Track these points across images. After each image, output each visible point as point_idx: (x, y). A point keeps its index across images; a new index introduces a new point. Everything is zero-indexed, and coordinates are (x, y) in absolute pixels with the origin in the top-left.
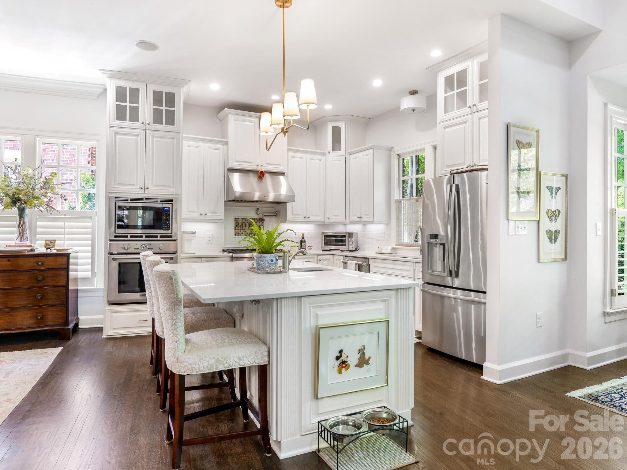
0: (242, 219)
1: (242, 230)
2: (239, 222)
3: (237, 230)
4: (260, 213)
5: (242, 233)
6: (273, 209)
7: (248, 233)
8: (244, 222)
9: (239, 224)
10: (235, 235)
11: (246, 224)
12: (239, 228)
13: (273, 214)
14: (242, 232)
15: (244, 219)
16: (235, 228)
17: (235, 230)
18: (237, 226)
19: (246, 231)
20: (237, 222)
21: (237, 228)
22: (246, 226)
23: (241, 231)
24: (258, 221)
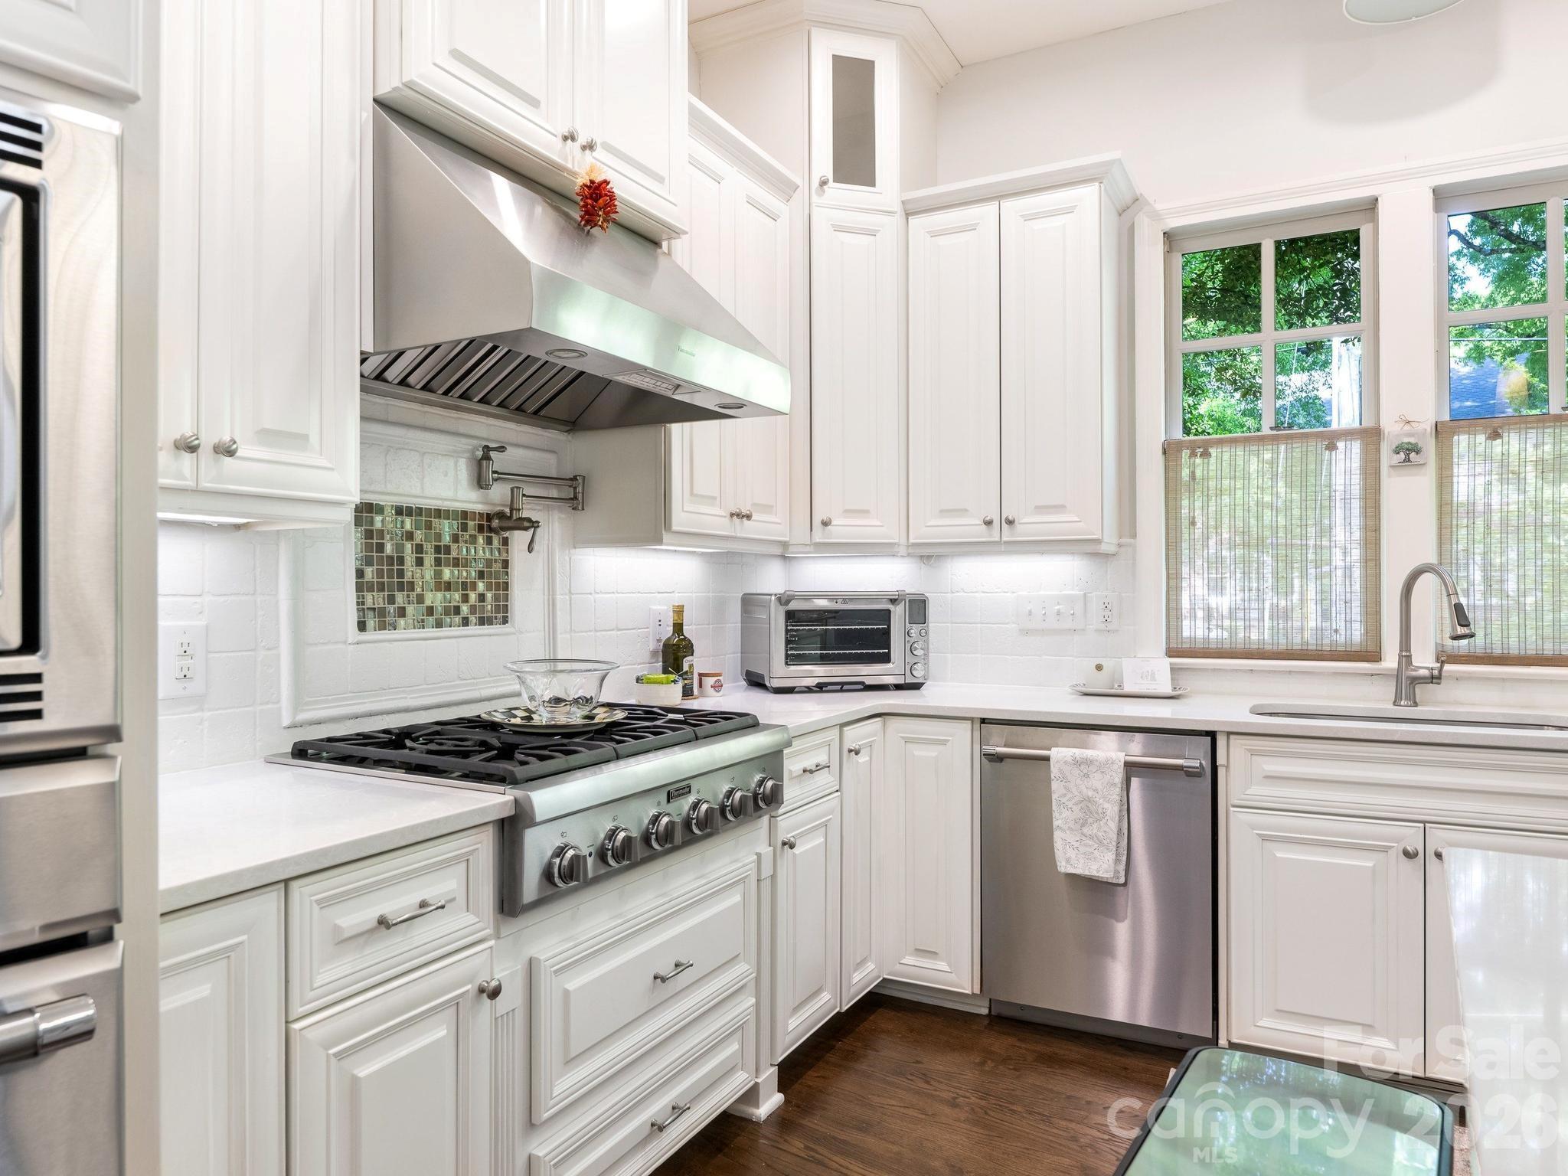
0: (399, 511)
1: (401, 587)
2: (381, 533)
3: (371, 589)
4: (501, 476)
5: (402, 612)
6: (551, 459)
7: (430, 611)
8: (410, 536)
9: (381, 548)
10: (362, 626)
11: (419, 549)
12: (380, 574)
13: (554, 493)
14: (400, 598)
15: (409, 511)
16: (360, 574)
17: (359, 588)
18: (369, 562)
19: (420, 599)
20: (369, 534)
21: (370, 573)
22: (420, 562)
23: (391, 600)
24: (481, 529)
